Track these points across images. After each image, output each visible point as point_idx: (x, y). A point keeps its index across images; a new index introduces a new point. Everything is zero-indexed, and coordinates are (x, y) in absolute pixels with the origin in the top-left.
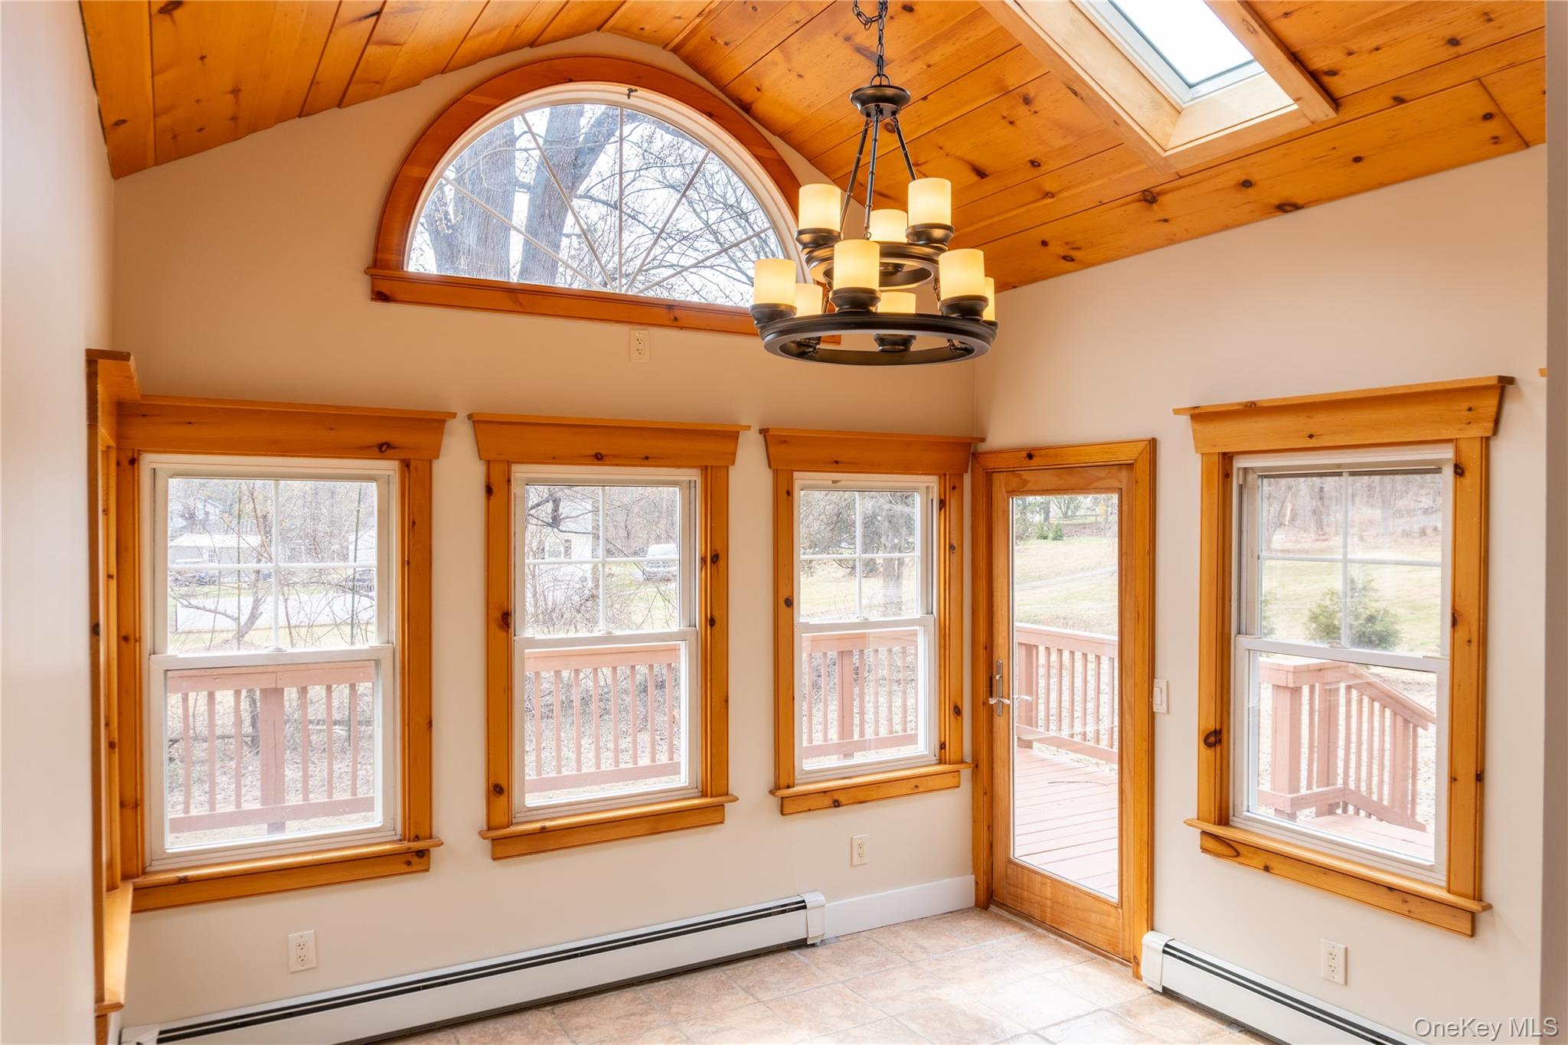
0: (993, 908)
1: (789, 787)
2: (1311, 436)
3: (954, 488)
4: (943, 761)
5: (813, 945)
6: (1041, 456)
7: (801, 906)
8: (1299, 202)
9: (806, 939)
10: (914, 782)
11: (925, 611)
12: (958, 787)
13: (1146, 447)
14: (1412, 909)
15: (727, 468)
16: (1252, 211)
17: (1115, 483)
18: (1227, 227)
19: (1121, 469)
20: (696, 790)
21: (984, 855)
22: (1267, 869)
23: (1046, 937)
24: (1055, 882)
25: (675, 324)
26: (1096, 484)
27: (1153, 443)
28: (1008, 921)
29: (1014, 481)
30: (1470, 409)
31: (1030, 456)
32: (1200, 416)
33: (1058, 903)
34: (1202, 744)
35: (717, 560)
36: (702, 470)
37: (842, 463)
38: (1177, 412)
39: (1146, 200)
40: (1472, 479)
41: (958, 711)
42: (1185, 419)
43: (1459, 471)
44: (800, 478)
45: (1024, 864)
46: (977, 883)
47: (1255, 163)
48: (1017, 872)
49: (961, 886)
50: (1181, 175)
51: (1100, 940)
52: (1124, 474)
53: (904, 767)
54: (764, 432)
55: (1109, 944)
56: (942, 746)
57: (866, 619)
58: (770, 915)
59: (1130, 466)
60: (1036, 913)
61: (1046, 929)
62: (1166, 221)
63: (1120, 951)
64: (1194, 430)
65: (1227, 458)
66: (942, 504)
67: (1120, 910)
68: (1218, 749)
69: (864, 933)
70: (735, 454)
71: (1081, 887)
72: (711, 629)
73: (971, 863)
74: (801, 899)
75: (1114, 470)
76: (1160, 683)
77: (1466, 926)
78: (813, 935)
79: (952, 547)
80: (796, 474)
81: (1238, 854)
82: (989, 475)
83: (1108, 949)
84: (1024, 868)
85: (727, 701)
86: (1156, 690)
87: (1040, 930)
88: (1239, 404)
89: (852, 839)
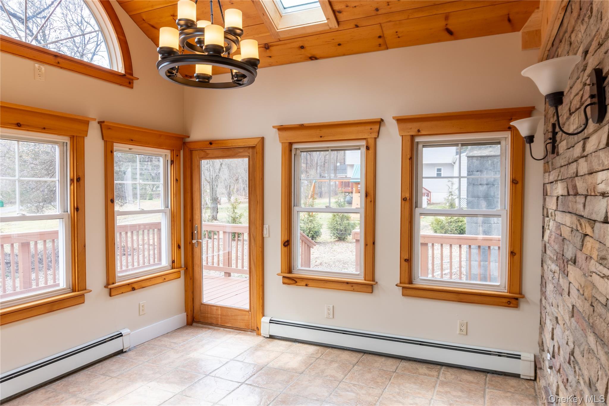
0: (194, 324)
1: (113, 284)
2: (321, 137)
3: (177, 156)
4: (174, 268)
5: (125, 352)
6: (216, 143)
7: (120, 335)
8: (318, 57)
9: (123, 350)
10: (164, 277)
11: (165, 207)
12: (180, 278)
13: (260, 140)
14: (355, 288)
15: (84, 137)
16: (301, 58)
17: (247, 154)
18: (291, 63)
19: (249, 148)
20: (70, 289)
21: (190, 304)
22: (306, 285)
23: (219, 329)
24: (222, 308)
25: (58, 65)
26: (239, 154)
27: (263, 139)
28: (202, 327)
29: (202, 154)
30: (371, 129)
31: (211, 143)
32: (282, 129)
33: (224, 315)
34: (283, 246)
35: (79, 181)
36: (70, 137)
37: (134, 141)
38: (274, 127)
39: (265, 48)
40: (371, 151)
41: (179, 247)
42: (275, 130)
43: (368, 148)
44: (117, 146)
45: (208, 304)
46: (187, 315)
47: (307, 40)
48: (205, 307)
49: (181, 318)
50: (280, 40)
51: (242, 325)
52: (250, 150)
53: (159, 271)
54: (101, 123)
55: (246, 326)
56: (173, 262)
57: (143, 209)
58: (105, 342)
59: (253, 147)
60: (214, 322)
61: (219, 327)
62: (270, 57)
63: (250, 327)
64: (279, 134)
65: (291, 144)
66: (172, 162)
67: (250, 312)
68: (288, 247)
69: (146, 343)
70: (87, 131)
71: (234, 307)
72: (77, 213)
73: (184, 308)
74: (120, 333)
75: (246, 149)
76: (266, 226)
77: (370, 290)
78: (126, 346)
79: (177, 180)
80: (115, 144)
81: (296, 282)
82: (191, 151)
83: (245, 328)
84: (208, 305)
85: (85, 246)
86: (265, 229)
87: (216, 328)
88: (298, 125)
89: (139, 304)
